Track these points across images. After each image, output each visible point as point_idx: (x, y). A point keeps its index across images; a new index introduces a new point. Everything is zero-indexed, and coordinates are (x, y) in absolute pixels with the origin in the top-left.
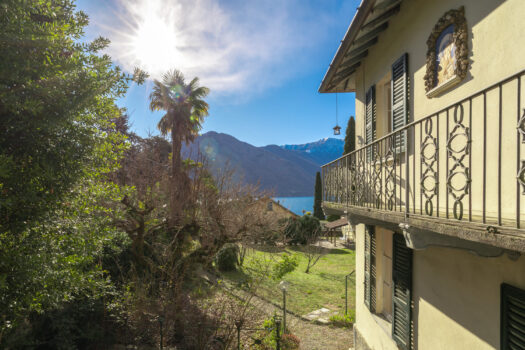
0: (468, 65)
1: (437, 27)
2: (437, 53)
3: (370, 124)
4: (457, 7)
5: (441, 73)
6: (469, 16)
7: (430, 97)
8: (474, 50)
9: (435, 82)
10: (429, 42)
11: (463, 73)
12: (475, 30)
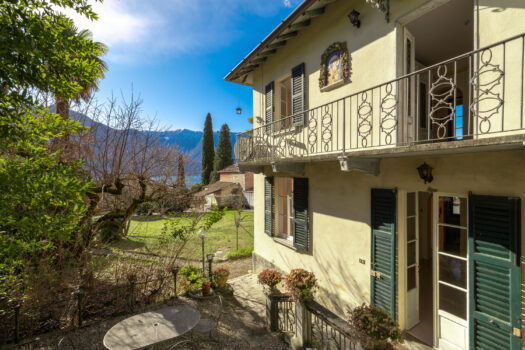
0: (349, 74)
1: (328, 50)
2: (327, 65)
3: (270, 107)
4: (342, 41)
5: (330, 78)
6: (349, 47)
7: (322, 91)
8: (353, 67)
9: (326, 83)
10: (323, 57)
11: (346, 78)
12: (353, 55)
